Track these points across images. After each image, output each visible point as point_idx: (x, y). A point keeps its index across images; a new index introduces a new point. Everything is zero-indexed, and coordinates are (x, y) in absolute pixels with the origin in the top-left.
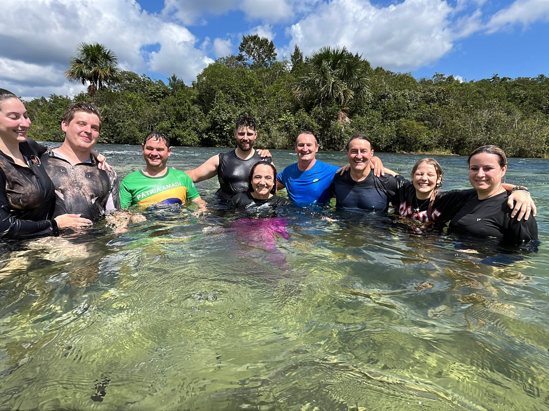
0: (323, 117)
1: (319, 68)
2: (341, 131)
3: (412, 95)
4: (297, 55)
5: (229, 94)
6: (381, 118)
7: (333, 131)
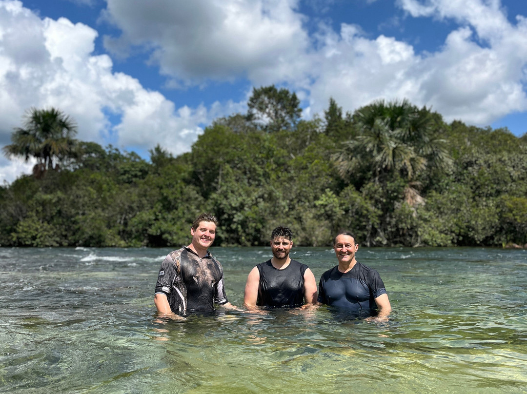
0: (381, 197)
1: (370, 129)
2: (411, 216)
3: (514, 160)
4: (333, 112)
5: (239, 168)
6: (471, 195)
7: (400, 217)
